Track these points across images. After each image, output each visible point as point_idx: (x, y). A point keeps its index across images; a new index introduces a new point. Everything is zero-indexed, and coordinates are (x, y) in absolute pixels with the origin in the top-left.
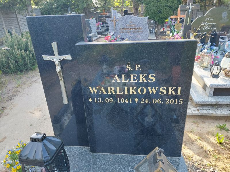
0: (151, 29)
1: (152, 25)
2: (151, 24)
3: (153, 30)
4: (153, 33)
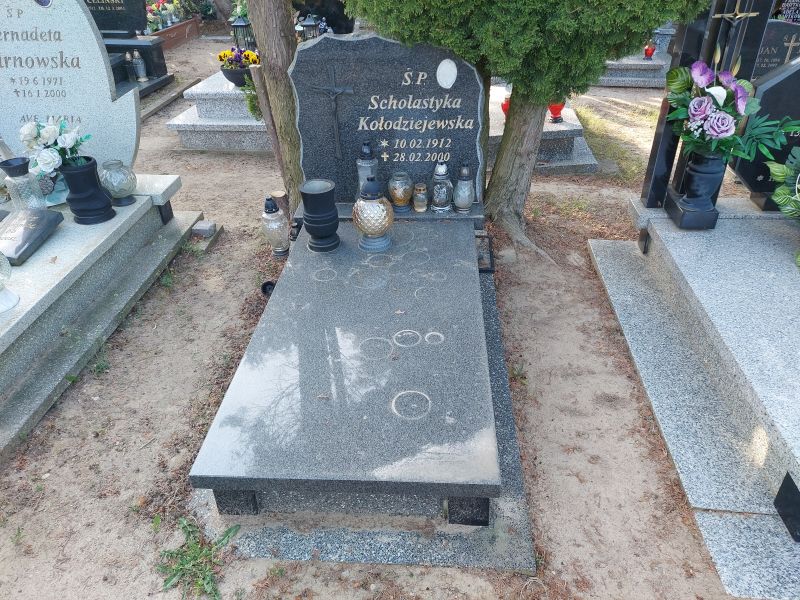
0: (442, 170)
1: (444, 114)
2: (431, 103)
3: (454, 176)
4: (455, 209)
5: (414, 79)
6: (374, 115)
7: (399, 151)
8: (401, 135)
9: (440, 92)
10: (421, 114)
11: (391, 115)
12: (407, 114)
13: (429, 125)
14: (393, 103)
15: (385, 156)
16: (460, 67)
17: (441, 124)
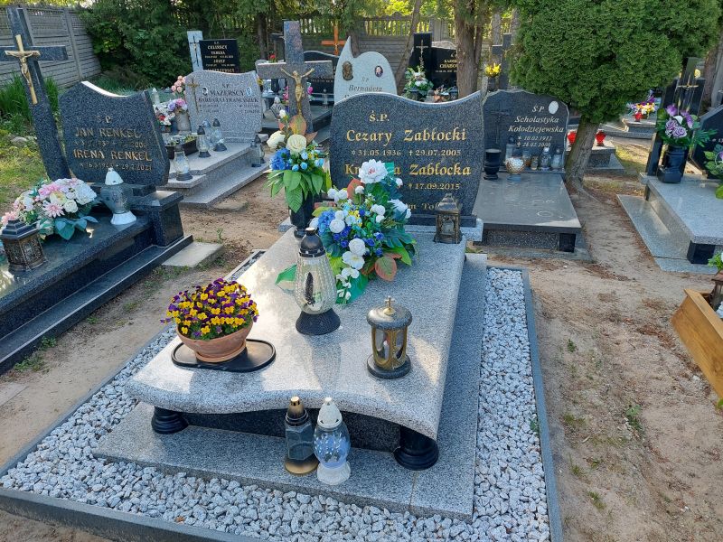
0: (547, 150)
1: (550, 125)
2: (544, 120)
3: (553, 152)
4: (551, 169)
5: (538, 109)
6: (517, 125)
7: (526, 141)
8: (528, 134)
9: (550, 115)
10: (539, 125)
13: (542, 130)
14: (527, 120)
15: (519, 143)
16: (560, 105)
17: (548, 130)
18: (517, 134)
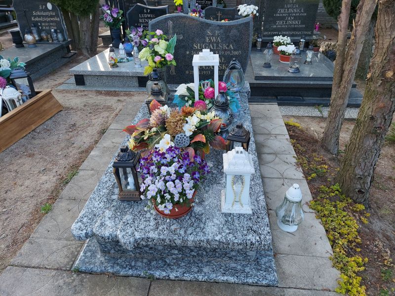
0: (53, 30)
1: (52, 16)
2: (48, 13)
3: (56, 31)
4: (59, 42)
5: (42, 7)
6: (35, 17)
7: (43, 26)
8: (43, 22)
9: (49, 11)
10: (46, 16)
11: (39, 16)
12: (43, 16)
13: (49, 19)
14: (39, 13)
15: (40, 27)
16: (52, 5)
17: (52, 19)
18: (37, 22)
